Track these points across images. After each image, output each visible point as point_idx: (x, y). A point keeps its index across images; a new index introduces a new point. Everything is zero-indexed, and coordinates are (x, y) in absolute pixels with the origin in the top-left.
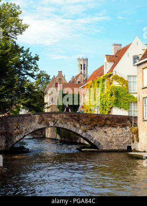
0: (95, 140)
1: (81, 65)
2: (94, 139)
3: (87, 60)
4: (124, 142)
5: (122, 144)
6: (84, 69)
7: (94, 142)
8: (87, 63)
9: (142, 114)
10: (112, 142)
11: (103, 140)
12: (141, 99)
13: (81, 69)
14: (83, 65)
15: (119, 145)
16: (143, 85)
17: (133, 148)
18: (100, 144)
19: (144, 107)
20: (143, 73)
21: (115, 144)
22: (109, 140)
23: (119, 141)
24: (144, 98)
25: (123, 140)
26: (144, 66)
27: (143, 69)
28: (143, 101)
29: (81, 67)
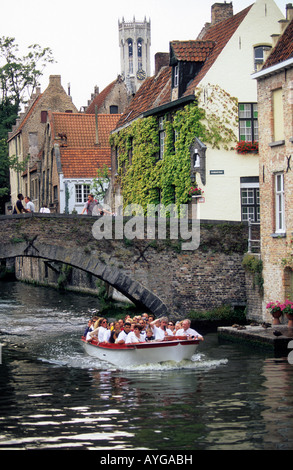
0: (145, 292)
2: (141, 290)
3: (149, 24)
4: (225, 297)
5: (219, 302)
6: (140, 54)
7: (142, 298)
8: (149, 34)
9: (271, 219)
10: (190, 296)
11: (168, 292)
12: (269, 177)
13: (131, 55)
14: (134, 41)
15: (210, 305)
16: (273, 136)
18: (158, 302)
20: (272, 102)
21: (200, 301)
22: (183, 292)
23: (211, 293)
24: (275, 173)
25: (223, 289)
26: (274, 82)
27: (273, 91)
28: (274, 182)
29: (131, 49)
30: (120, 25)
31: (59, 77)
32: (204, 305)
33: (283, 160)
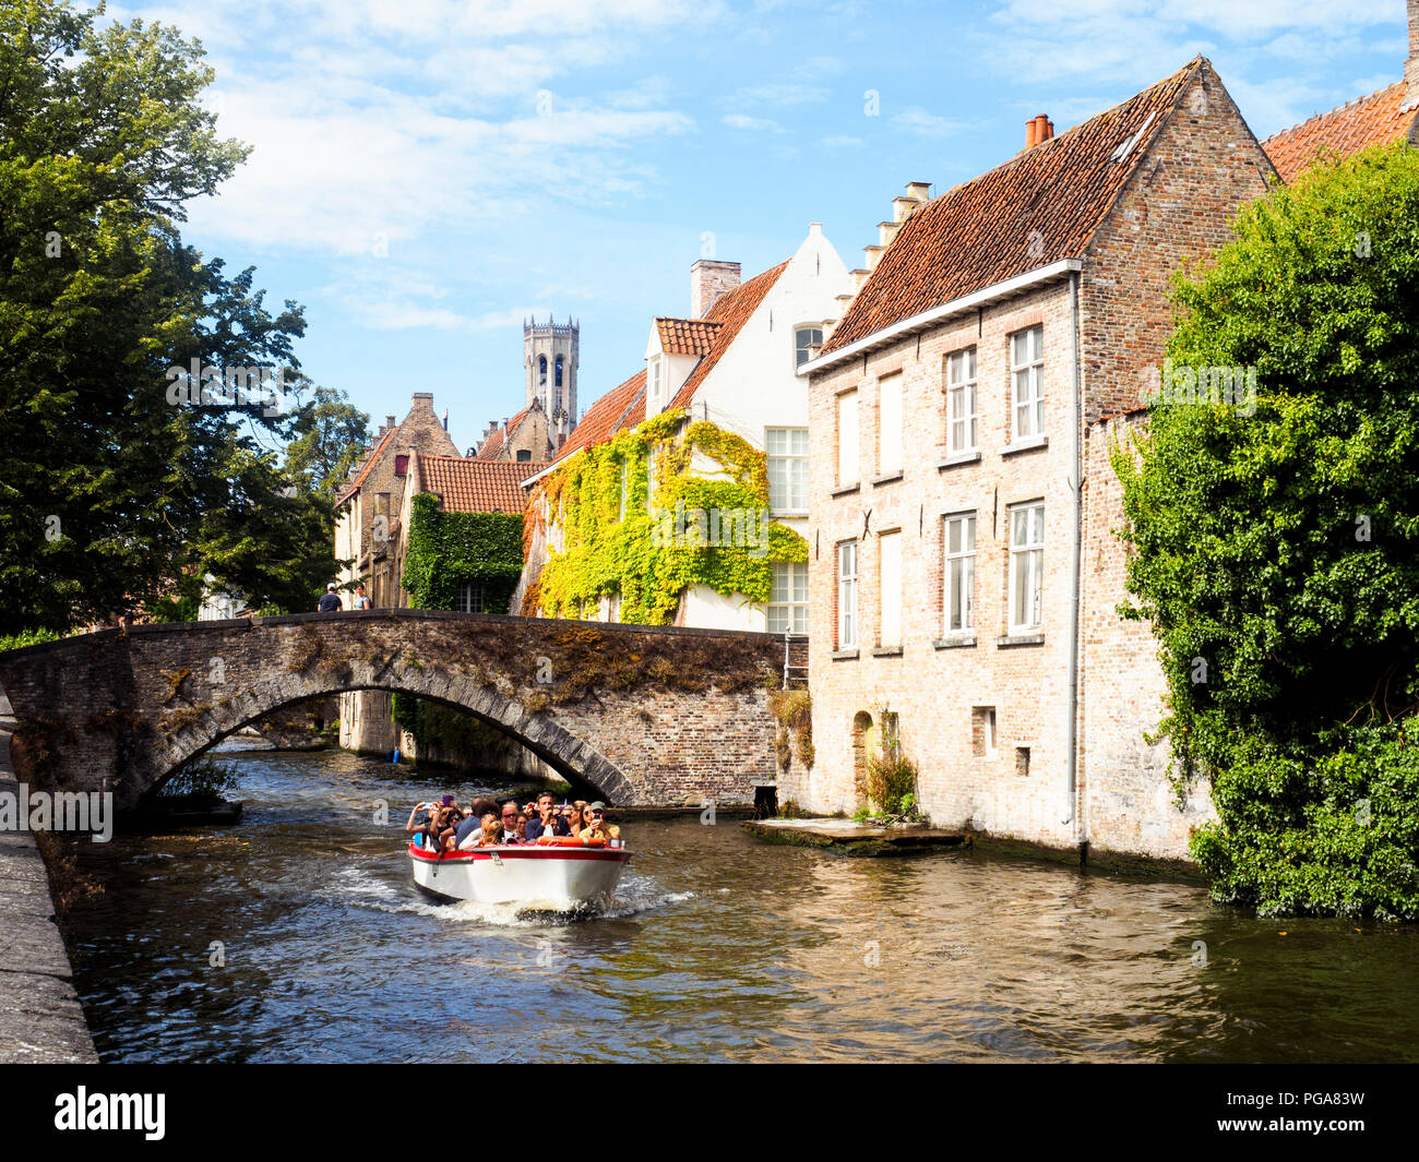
0: (593, 759)
1: (543, 360)
2: (586, 754)
3: (576, 332)
4: (740, 769)
5: (729, 779)
6: (559, 382)
7: (588, 769)
8: (575, 349)
9: (830, 626)
10: (677, 768)
11: (636, 756)
12: (827, 550)
13: (543, 381)
14: (550, 359)
15: (712, 784)
16: (837, 478)
17: (782, 798)
18: (615, 777)
19: (842, 587)
20: (837, 415)
21: (694, 776)
22: (663, 761)
23: (714, 762)
24: (839, 543)
25: (737, 755)
26: (841, 380)
27: (839, 395)
28: (837, 561)
29: (544, 372)
31: (429, 397)
32: (701, 784)
33: (856, 518)
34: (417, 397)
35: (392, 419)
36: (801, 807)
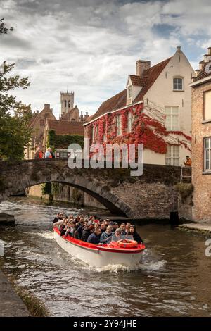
0: (122, 203)
1: (65, 101)
2: (120, 202)
3: (73, 94)
4: (166, 207)
5: (162, 210)
6: (69, 106)
7: (121, 206)
8: (73, 98)
10: (147, 206)
11: (134, 203)
12: (200, 140)
14: (67, 101)
15: (157, 211)
16: (204, 118)
17: (180, 216)
18: (128, 209)
19: (205, 152)
21: (152, 209)
22: (143, 204)
23: (158, 204)
24: (204, 138)
25: (165, 202)
26: (206, 87)
27: (205, 92)
28: (204, 143)
29: (65, 104)
30: (61, 94)
31: (49, 105)
34: (45, 105)
35: (38, 111)
36: (187, 219)
